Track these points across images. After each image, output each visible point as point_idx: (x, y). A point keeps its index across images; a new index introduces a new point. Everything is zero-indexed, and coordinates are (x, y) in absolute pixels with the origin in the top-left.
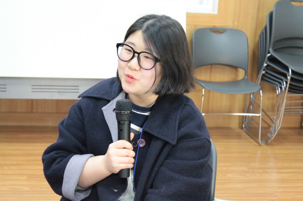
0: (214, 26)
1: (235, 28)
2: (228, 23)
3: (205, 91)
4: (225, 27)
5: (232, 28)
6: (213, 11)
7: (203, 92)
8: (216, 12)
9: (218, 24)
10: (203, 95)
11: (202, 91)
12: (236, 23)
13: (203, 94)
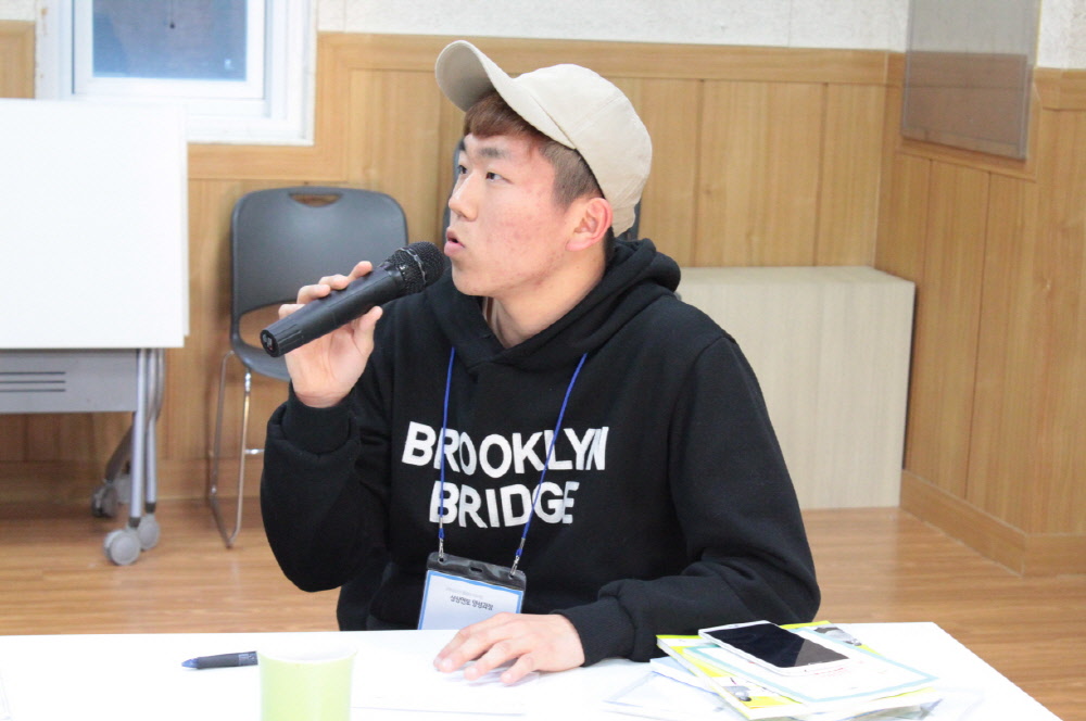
0: (306, 183)
1: (374, 188)
2: (351, 173)
3: (251, 380)
4: (342, 186)
5: (362, 187)
6: (304, 137)
7: (248, 384)
8: (309, 141)
9: (319, 175)
10: (246, 393)
11: (244, 381)
12: (373, 172)
13: (248, 389)
